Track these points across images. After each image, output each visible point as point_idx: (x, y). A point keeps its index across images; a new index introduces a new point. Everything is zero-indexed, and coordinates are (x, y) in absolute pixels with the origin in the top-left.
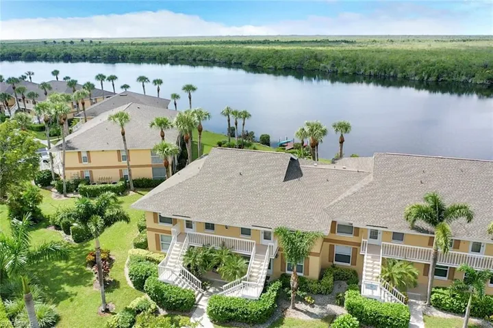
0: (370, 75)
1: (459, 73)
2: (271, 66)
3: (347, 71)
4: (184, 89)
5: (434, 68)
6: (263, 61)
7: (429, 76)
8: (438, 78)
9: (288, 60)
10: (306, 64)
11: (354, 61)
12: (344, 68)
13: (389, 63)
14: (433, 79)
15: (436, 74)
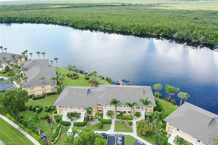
0: (118, 31)
1: (148, 31)
2: (80, 27)
3: (110, 30)
4: (55, 59)
5: (140, 29)
6: (77, 24)
7: (138, 32)
8: (141, 33)
9: (87, 24)
10: (94, 26)
11: (112, 25)
12: (109, 28)
13: (125, 26)
14: (140, 33)
15: (141, 31)
